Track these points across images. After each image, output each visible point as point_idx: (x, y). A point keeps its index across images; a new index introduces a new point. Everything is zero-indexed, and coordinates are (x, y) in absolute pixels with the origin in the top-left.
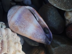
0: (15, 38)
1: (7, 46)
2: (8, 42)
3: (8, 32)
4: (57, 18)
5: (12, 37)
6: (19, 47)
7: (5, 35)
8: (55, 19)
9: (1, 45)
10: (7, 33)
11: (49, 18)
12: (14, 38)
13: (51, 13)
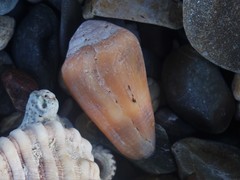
0: (75, 147)
1: (57, 174)
2: (60, 162)
3: (54, 132)
4: (212, 88)
5: (68, 145)
6: (92, 171)
7: (47, 142)
8: (207, 91)
9: (40, 174)
10: (51, 136)
11: (190, 85)
12: (73, 147)
13: (198, 71)
